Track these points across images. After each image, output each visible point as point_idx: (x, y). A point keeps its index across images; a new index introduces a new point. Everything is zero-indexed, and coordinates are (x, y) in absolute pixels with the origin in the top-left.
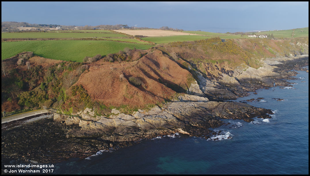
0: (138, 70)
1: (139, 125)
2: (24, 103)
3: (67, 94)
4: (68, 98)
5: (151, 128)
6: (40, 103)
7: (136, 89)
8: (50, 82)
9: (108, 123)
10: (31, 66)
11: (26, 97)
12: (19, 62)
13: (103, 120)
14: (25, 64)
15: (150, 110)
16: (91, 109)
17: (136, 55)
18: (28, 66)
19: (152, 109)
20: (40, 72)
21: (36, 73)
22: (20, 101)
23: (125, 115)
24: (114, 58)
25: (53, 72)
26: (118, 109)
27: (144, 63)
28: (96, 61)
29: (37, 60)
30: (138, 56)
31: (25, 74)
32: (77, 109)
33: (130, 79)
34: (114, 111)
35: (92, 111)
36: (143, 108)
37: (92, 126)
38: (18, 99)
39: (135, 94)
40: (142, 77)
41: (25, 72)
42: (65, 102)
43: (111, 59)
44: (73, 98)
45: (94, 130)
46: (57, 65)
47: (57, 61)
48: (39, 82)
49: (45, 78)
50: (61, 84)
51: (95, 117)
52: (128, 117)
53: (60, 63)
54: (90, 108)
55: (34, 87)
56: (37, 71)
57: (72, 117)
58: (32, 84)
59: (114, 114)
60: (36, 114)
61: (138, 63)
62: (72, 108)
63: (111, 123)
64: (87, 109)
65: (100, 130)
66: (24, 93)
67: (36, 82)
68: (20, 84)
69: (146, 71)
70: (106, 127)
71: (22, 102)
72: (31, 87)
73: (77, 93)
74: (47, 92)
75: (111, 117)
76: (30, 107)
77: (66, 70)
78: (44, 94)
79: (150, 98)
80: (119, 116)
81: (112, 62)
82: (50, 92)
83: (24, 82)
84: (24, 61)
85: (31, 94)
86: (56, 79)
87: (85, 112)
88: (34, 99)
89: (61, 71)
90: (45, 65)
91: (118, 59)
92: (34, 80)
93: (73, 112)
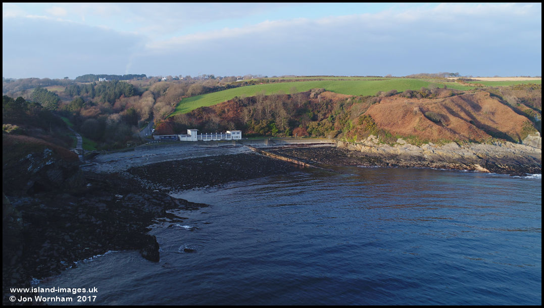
0: (441, 107)
1: (426, 156)
2: (312, 131)
3: (353, 123)
4: (353, 127)
5: (440, 160)
6: (325, 133)
7: (431, 123)
8: (338, 115)
9: (391, 150)
10: (322, 99)
11: (314, 126)
12: (312, 95)
13: (386, 147)
14: (317, 97)
15: (444, 145)
16: (375, 137)
17: (444, 93)
18: (319, 99)
19: (447, 144)
20: (329, 106)
21: (325, 106)
22: (309, 130)
23: (412, 146)
24: (412, 95)
25: (342, 105)
26: (404, 139)
27: (453, 102)
28: (390, 96)
29: (328, 95)
30: (448, 95)
31: (316, 106)
32: (361, 137)
33: (427, 114)
34: (400, 140)
35: (376, 139)
36: (434, 141)
37: (374, 150)
38: (307, 128)
39: (428, 127)
40: (445, 114)
41: (316, 104)
42: (351, 131)
43: (409, 95)
44: (359, 127)
45: (375, 154)
46: (347, 99)
47: (347, 96)
48: (327, 116)
49: (333, 112)
50: (348, 117)
51: (378, 144)
52: (415, 147)
53: (350, 98)
54: (374, 135)
55: (322, 120)
56: (327, 105)
57: (355, 144)
58: (320, 116)
59: (399, 143)
60: (321, 142)
61: (443, 101)
62: (356, 136)
63: (394, 150)
64: (372, 136)
65: (381, 154)
66: (313, 122)
67: (325, 115)
68: (311, 114)
69: (454, 110)
70: (389, 154)
71: (310, 130)
72: (319, 119)
73: (364, 122)
74: (333, 125)
75: (395, 146)
76: (317, 136)
77: (355, 103)
78: (331, 125)
79: (448, 134)
80: (404, 146)
81: (408, 97)
82: (336, 124)
83: (314, 114)
84: (316, 96)
85: (319, 124)
86: (344, 113)
87: (369, 138)
88: (320, 129)
89: (350, 104)
90: (335, 99)
91: (418, 95)
92: (323, 113)
93: (357, 140)
